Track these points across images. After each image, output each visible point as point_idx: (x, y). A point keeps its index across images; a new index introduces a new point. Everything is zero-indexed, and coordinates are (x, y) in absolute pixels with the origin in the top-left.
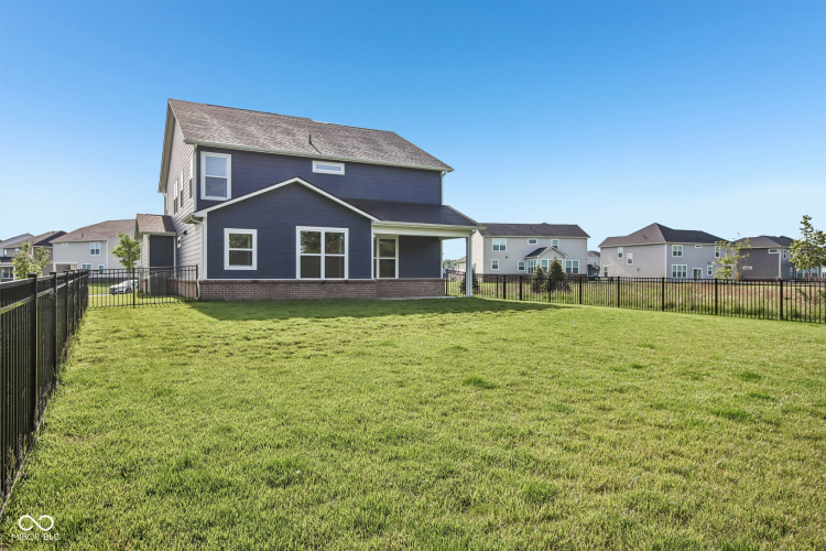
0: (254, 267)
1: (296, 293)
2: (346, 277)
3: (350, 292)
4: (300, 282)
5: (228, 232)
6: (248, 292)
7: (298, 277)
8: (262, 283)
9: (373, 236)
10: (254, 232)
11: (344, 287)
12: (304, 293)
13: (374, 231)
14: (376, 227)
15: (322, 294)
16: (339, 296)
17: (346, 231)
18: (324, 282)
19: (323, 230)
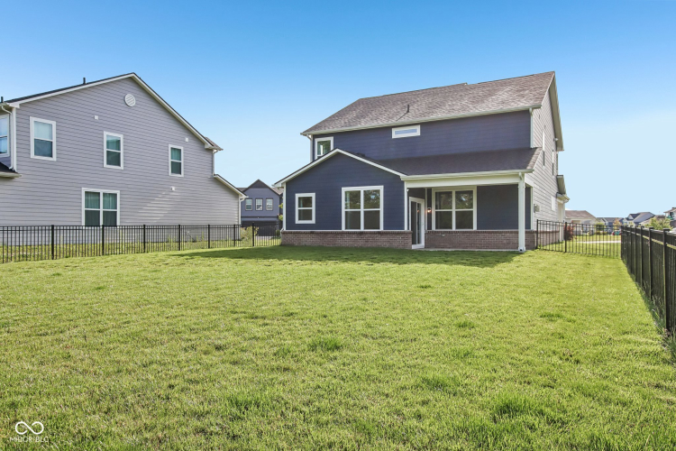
0: (313, 221)
1: (340, 242)
2: (382, 229)
3: (383, 242)
4: (343, 233)
5: (298, 196)
6: (308, 240)
7: (343, 229)
8: (317, 233)
9: (406, 191)
10: (313, 195)
11: (379, 237)
12: (346, 242)
13: (407, 186)
14: (409, 181)
15: (361, 243)
16: (374, 245)
17: (381, 188)
18: (361, 233)
19: (362, 189)
